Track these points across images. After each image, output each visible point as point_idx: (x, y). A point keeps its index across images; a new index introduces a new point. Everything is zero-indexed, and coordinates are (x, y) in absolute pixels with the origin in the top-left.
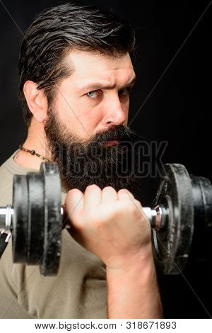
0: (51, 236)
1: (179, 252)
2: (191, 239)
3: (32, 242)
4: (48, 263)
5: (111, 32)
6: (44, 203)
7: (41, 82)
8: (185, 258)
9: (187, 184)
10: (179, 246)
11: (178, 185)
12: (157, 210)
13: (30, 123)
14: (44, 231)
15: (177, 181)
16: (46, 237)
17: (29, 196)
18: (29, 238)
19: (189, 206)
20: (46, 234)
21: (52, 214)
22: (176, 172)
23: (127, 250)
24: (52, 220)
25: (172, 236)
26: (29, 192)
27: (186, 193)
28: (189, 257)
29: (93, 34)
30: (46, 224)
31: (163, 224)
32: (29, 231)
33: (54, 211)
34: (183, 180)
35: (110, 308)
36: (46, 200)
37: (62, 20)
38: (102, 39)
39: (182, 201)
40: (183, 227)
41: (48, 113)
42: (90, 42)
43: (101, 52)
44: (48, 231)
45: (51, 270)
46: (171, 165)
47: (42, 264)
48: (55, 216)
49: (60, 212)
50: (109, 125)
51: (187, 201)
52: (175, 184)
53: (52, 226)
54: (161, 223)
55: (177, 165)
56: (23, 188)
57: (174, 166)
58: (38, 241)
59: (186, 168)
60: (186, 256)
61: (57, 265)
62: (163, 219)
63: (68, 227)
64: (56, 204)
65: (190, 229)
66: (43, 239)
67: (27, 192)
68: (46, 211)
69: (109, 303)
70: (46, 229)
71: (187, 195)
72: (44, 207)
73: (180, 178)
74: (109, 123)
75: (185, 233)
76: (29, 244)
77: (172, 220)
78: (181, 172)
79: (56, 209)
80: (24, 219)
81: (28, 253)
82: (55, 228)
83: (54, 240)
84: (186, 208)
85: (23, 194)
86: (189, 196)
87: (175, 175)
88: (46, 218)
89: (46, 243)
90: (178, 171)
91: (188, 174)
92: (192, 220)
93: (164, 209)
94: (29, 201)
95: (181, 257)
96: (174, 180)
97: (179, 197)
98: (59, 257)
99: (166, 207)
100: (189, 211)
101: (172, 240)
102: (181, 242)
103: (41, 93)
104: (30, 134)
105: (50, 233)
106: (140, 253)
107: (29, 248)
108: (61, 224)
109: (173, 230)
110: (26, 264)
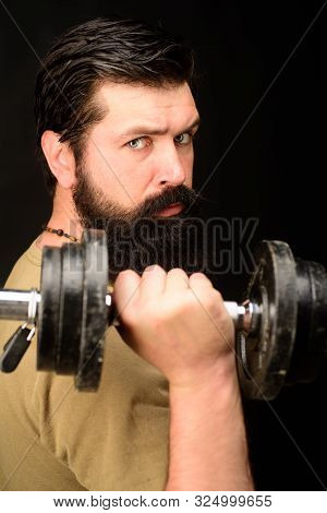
0: (90, 334)
1: (274, 366)
2: (291, 348)
3: (63, 340)
4: (85, 372)
5: (156, 55)
6: (83, 286)
7: (64, 132)
8: (282, 375)
9: (290, 270)
10: (273, 358)
11: (276, 271)
12: (247, 306)
13: (54, 192)
14: (80, 326)
15: (275, 265)
16: (83, 335)
17: (62, 276)
18: (60, 335)
19: (291, 302)
20: (84, 329)
21: (93, 302)
22: (275, 252)
23: (198, 361)
24: (93, 310)
25: (265, 343)
26: (62, 269)
27: (286, 282)
28: (287, 374)
29: (132, 59)
30: (84, 316)
31: (253, 326)
32: (61, 324)
33: (96, 298)
34: (284, 264)
35: (172, 443)
36: (86, 283)
37: (89, 42)
38: (145, 64)
39: (281, 293)
40: (280, 331)
41: (77, 175)
42: (129, 70)
43: (145, 84)
44: (87, 326)
45: (89, 383)
46: (269, 242)
47: (76, 373)
48: (97, 306)
49: (104, 300)
50: (164, 186)
51: (287, 294)
52: (272, 269)
53: (93, 318)
54: (251, 324)
55: (278, 242)
56: (54, 265)
57: (273, 244)
58: (71, 339)
59: (291, 247)
60: (283, 372)
61: (98, 375)
62: (254, 320)
63: (116, 323)
64: (99, 288)
65: (290, 334)
66: (79, 337)
67: (59, 270)
68: (85, 298)
69: (171, 436)
70: (84, 323)
71: (288, 285)
72: (82, 292)
73: (281, 261)
74: (163, 183)
75: (283, 339)
76: (60, 344)
77: (267, 321)
78: (283, 252)
79: (99, 295)
80: (54, 308)
81: (58, 357)
82: (97, 323)
83: (95, 340)
84: (286, 303)
85: (54, 272)
86: (291, 287)
87: (274, 256)
88: (85, 308)
89: (83, 342)
90: (279, 251)
91: (292, 255)
92: (294, 321)
93: (256, 305)
94: (61, 282)
95: (275, 373)
96: (272, 263)
97: (277, 287)
98: (100, 364)
99: (259, 302)
100: (290, 308)
101: (264, 349)
102: (276, 352)
103: (65, 146)
104: (56, 208)
105: (90, 329)
106: (216, 366)
107: (59, 349)
108: (105, 316)
109: (267, 336)
110: (54, 374)
